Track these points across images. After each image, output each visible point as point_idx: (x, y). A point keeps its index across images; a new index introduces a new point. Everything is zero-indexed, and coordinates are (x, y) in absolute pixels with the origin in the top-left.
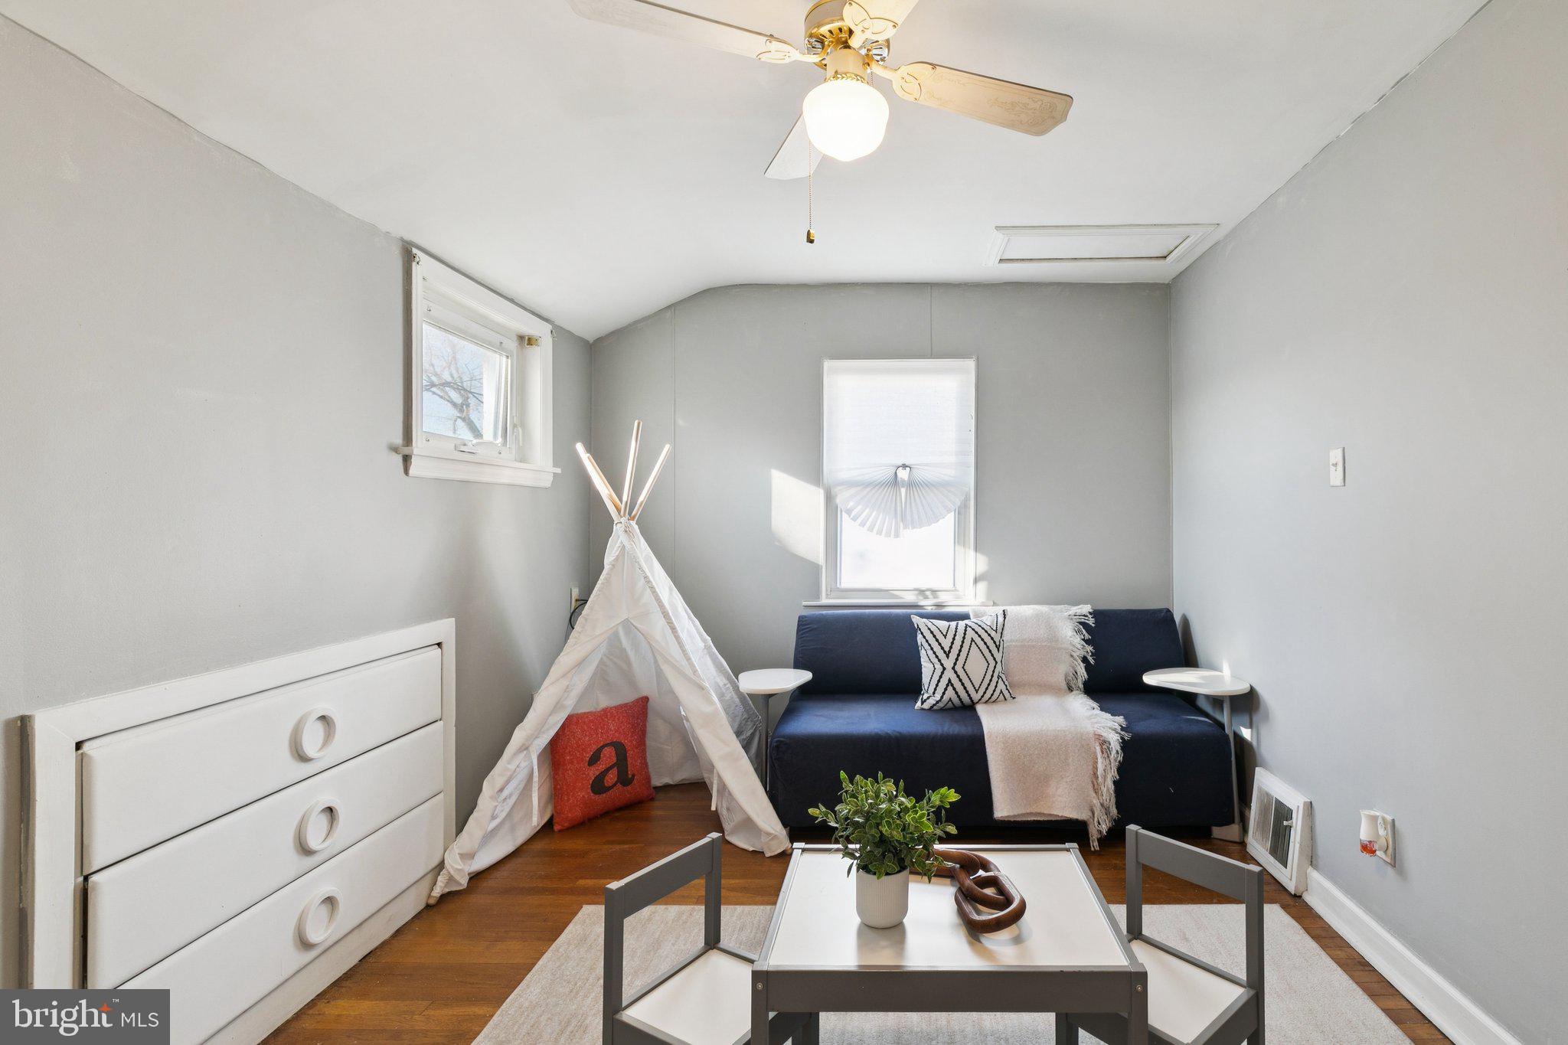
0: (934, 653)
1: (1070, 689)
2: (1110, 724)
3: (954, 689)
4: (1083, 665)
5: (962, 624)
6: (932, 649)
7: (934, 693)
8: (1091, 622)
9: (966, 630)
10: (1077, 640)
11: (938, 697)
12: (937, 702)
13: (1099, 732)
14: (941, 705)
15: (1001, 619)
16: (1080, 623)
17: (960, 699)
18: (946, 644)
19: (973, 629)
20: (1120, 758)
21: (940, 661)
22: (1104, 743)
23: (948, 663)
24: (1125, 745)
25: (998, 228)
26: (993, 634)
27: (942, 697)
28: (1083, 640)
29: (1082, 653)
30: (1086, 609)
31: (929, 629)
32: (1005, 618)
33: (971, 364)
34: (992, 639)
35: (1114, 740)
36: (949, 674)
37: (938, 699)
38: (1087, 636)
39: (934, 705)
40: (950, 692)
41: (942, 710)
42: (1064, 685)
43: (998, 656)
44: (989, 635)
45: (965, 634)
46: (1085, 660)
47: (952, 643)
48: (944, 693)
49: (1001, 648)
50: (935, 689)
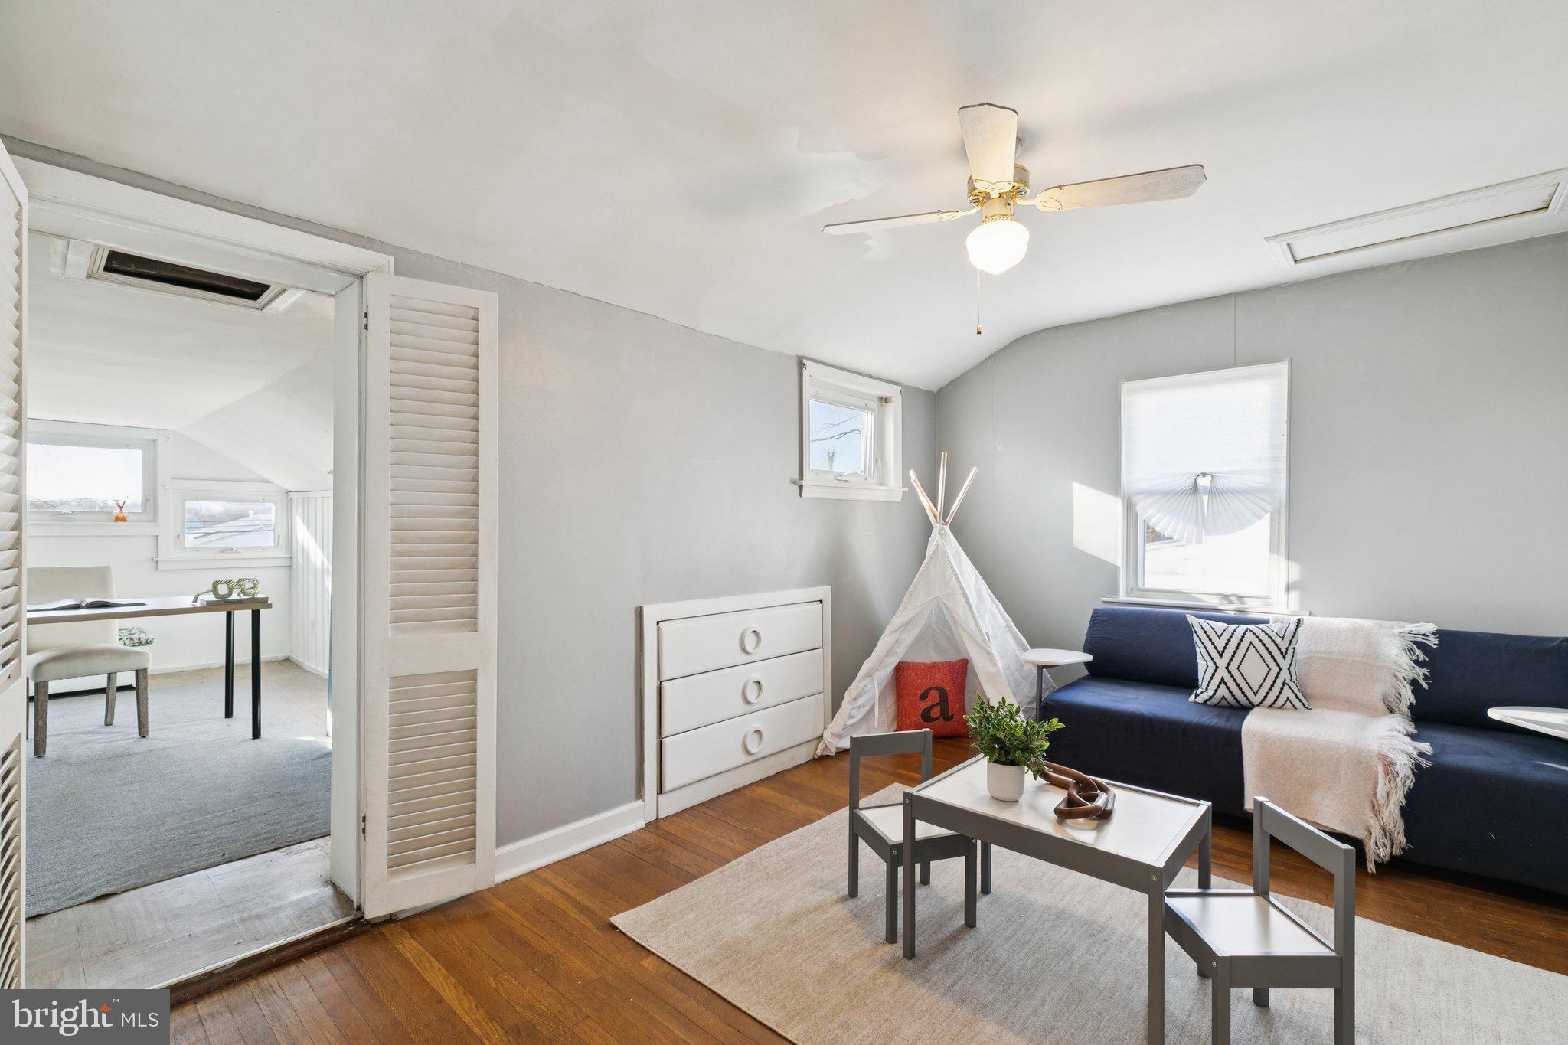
0: (1207, 651)
1: (1391, 711)
2: (1403, 747)
3: (1228, 688)
4: (1409, 688)
5: (1243, 628)
6: (1205, 647)
7: (1207, 689)
8: (1433, 642)
9: (1245, 634)
10: (1405, 661)
11: (1210, 693)
12: (1211, 698)
13: (1385, 752)
14: (1214, 701)
15: (1293, 627)
16: (1415, 643)
17: (1236, 699)
18: (1220, 645)
19: (1254, 634)
20: (1410, 783)
21: (1212, 659)
22: (1389, 765)
23: (1222, 663)
24: (1418, 771)
25: (1267, 239)
26: (1278, 640)
27: (1214, 694)
28: (1414, 661)
29: (1411, 675)
30: (1429, 627)
31: (1203, 628)
32: (1298, 626)
33: (1283, 367)
34: (1276, 645)
35: (1404, 767)
36: (1222, 673)
37: (1210, 695)
38: (1422, 657)
39: (1208, 700)
40: (1223, 691)
41: (1216, 706)
42: (1382, 707)
43: (1284, 664)
44: (1273, 641)
45: (1243, 637)
46: (1414, 683)
47: (1227, 644)
48: (1216, 691)
49: (1289, 656)
50: (1208, 685)
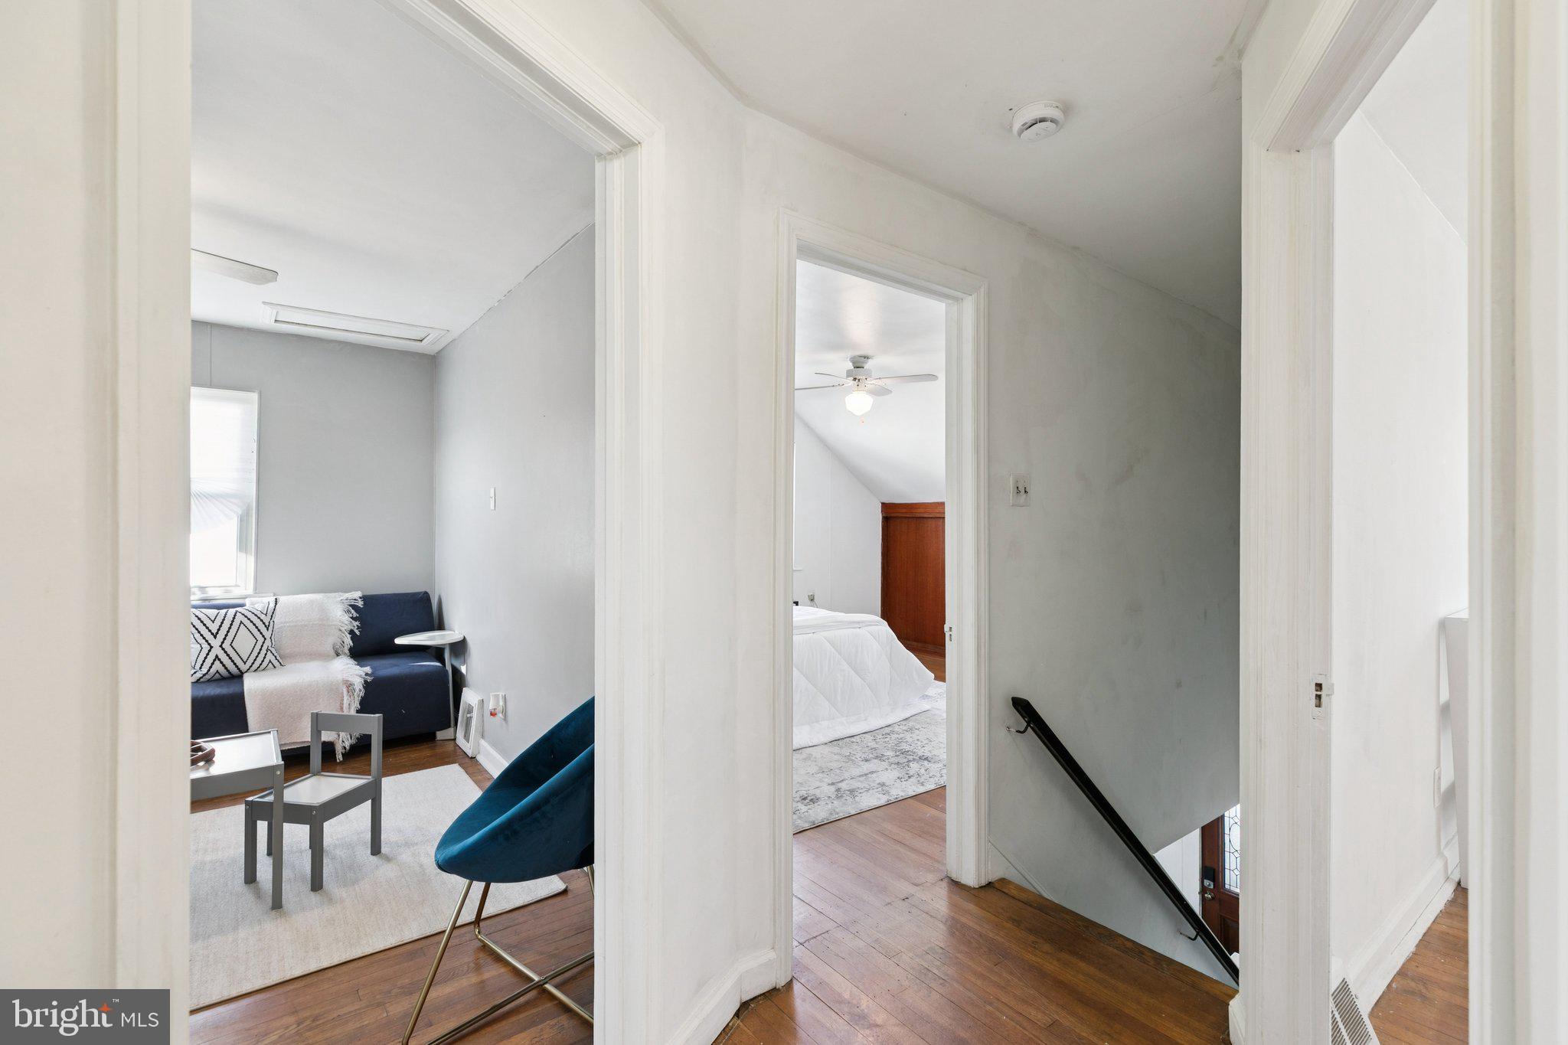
0: (202, 635)
1: (338, 655)
2: (357, 672)
3: (221, 663)
4: (349, 636)
5: (232, 611)
6: (199, 632)
7: (201, 668)
8: (360, 604)
9: (235, 615)
10: (346, 618)
11: (204, 670)
12: (204, 675)
13: (347, 678)
14: (208, 677)
15: (272, 605)
16: (350, 605)
17: (228, 671)
18: (214, 628)
19: (243, 614)
20: (362, 694)
21: (207, 641)
22: (349, 686)
23: (216, 643)
24: (367, 685)
26: (263, 617)
27: (209, 670)
28: (351, 618)
29: (350, 627)
30: (358, 594)
31: (197, 616)
32: (276, 604)
33: (253, 395)
34: (262, 620)
35: (358, 684)
36: (216, 651)
37: (204, 673)
38: (355, 615)
39: (201, 678)
40: (217, 666)
41: (209, 681)
42: (332, 653)
43: (267, 634)
44: (259, 618)
45: (234, 618)
46: (351, 632)
47: (220, 626)
48: (211, 667)
49: (270, 628)
50: (202, 665)
